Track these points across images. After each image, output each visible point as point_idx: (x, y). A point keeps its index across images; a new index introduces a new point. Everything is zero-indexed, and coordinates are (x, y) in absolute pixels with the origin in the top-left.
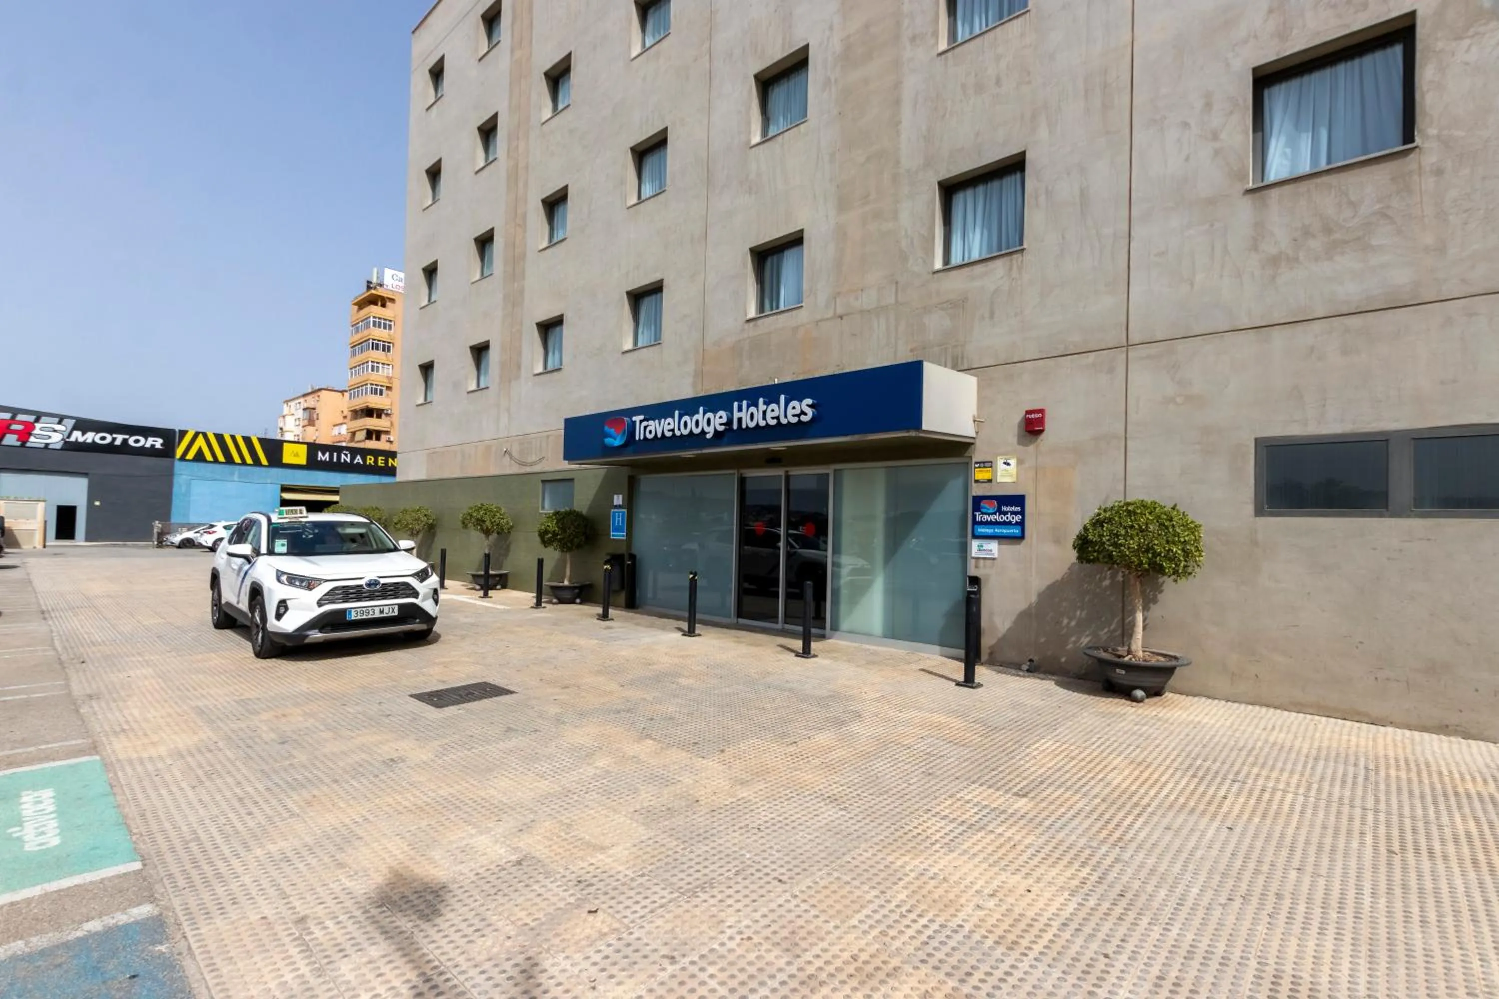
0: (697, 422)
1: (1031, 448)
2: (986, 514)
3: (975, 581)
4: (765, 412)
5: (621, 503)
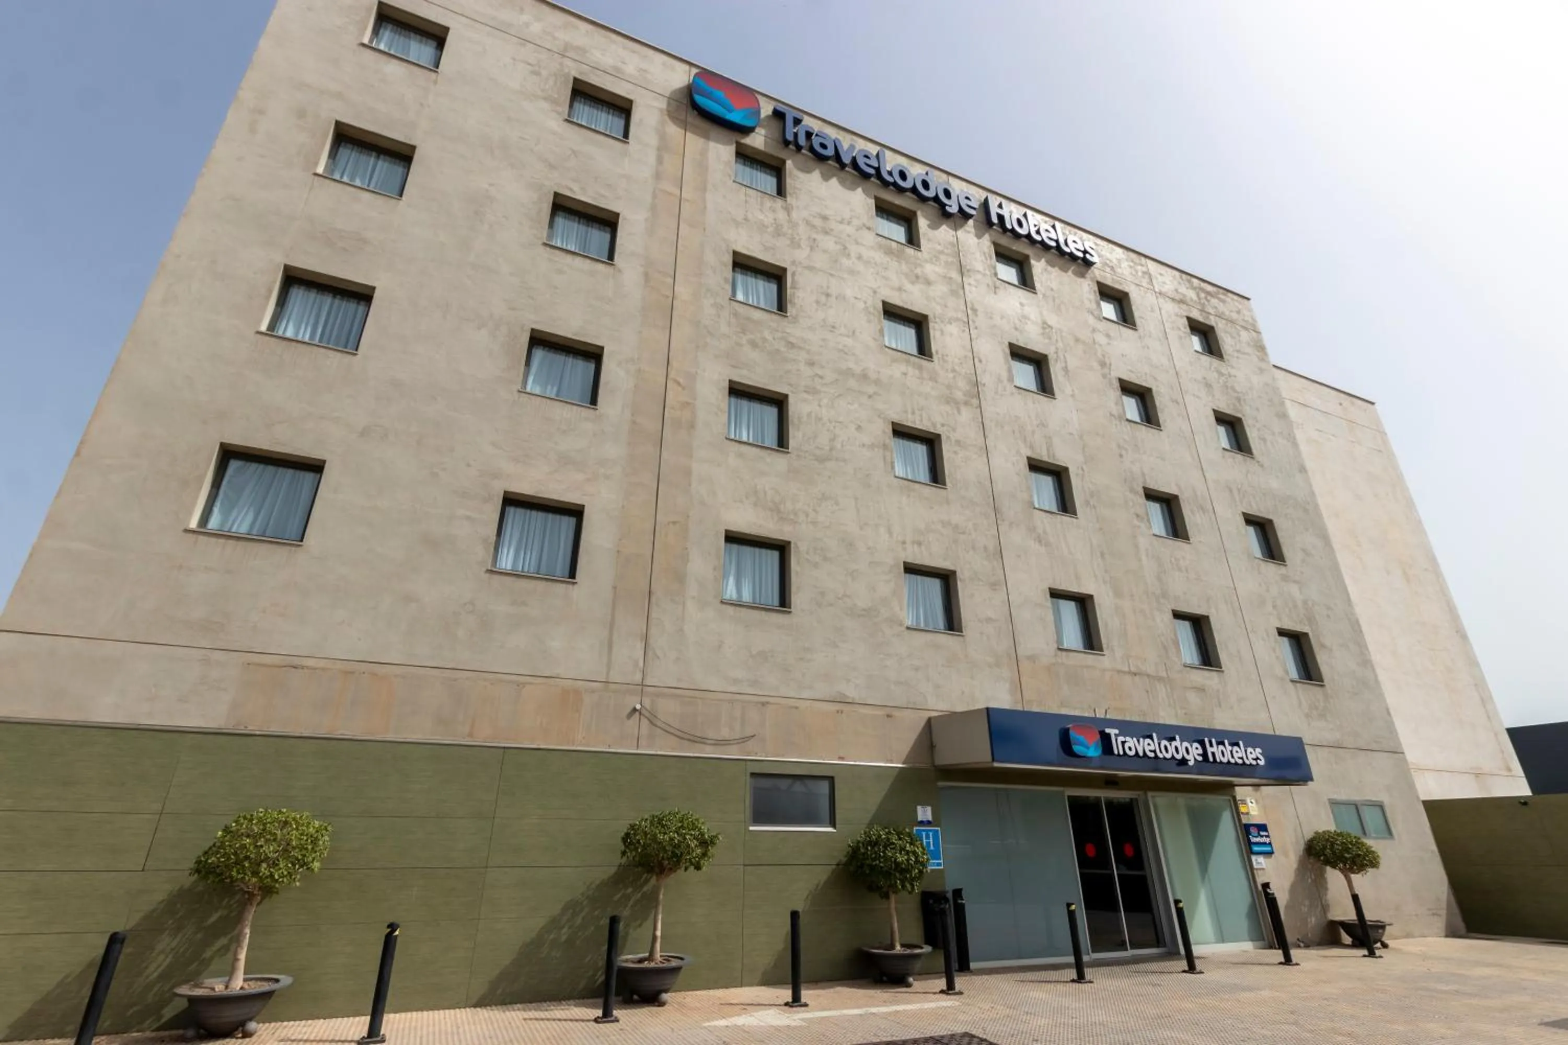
0: (1177, 749)
2: (1254, 837)
3: (1266, 886)
4: (1231, 752)
5: (930, 818)
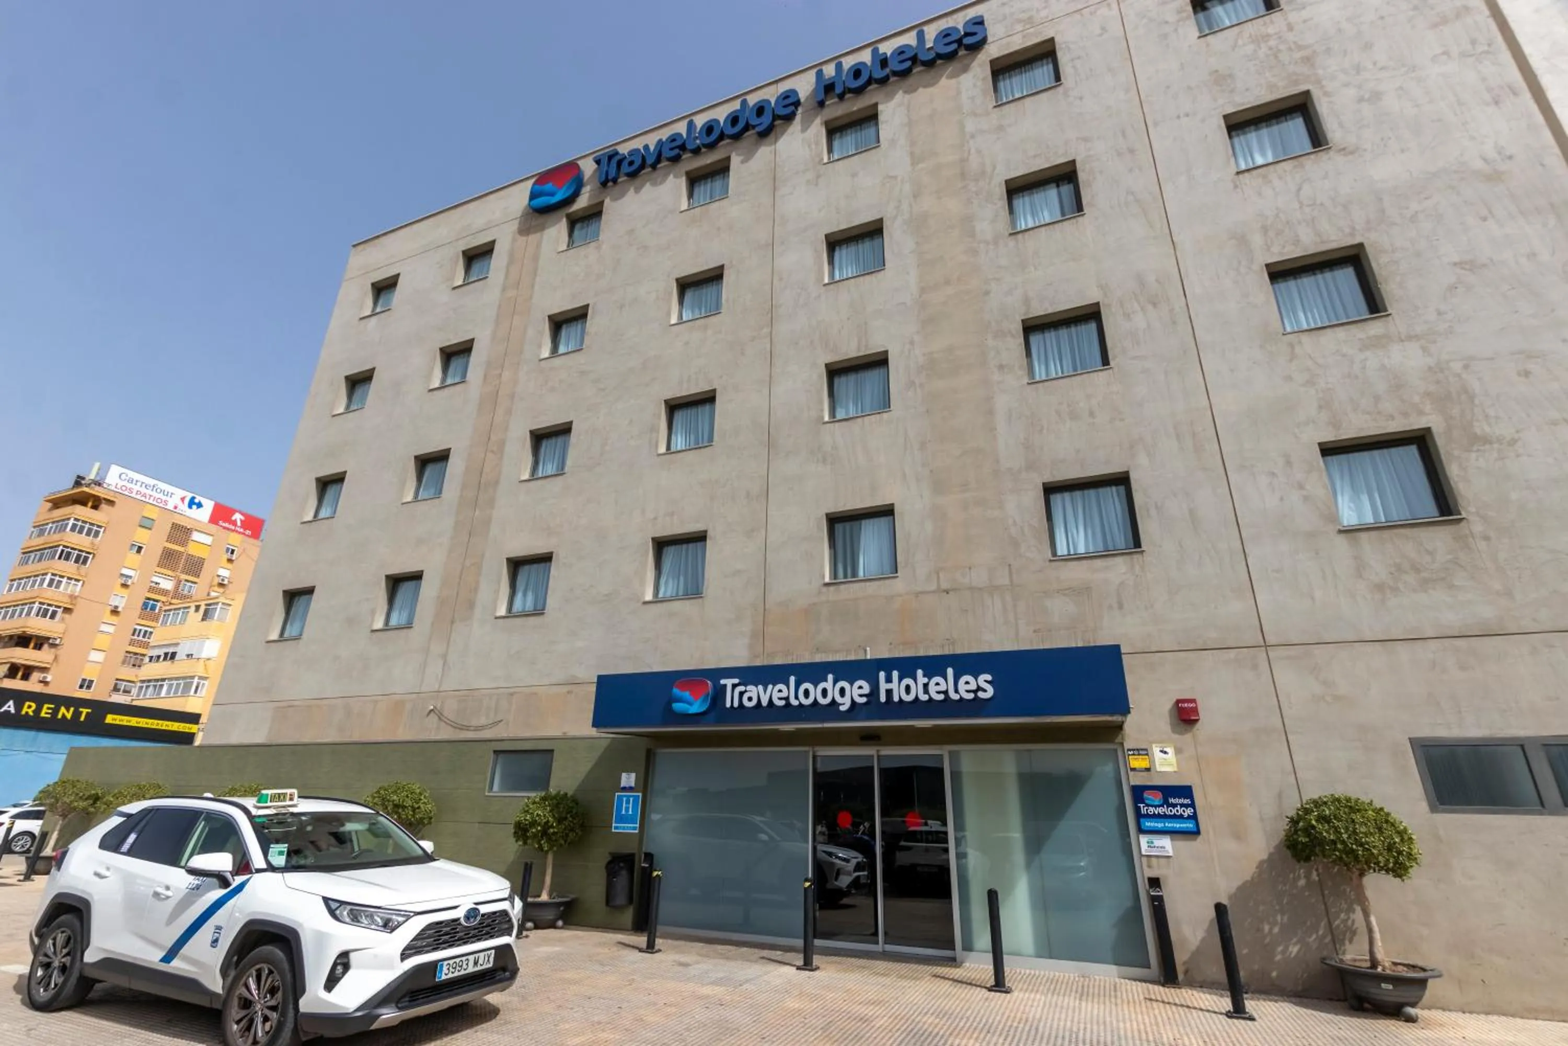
0: (825, 693)
1: (1188, 737)
2: (1152, 806)
3: (1155, 882)
4: (926, 686)
5: (633, 785)
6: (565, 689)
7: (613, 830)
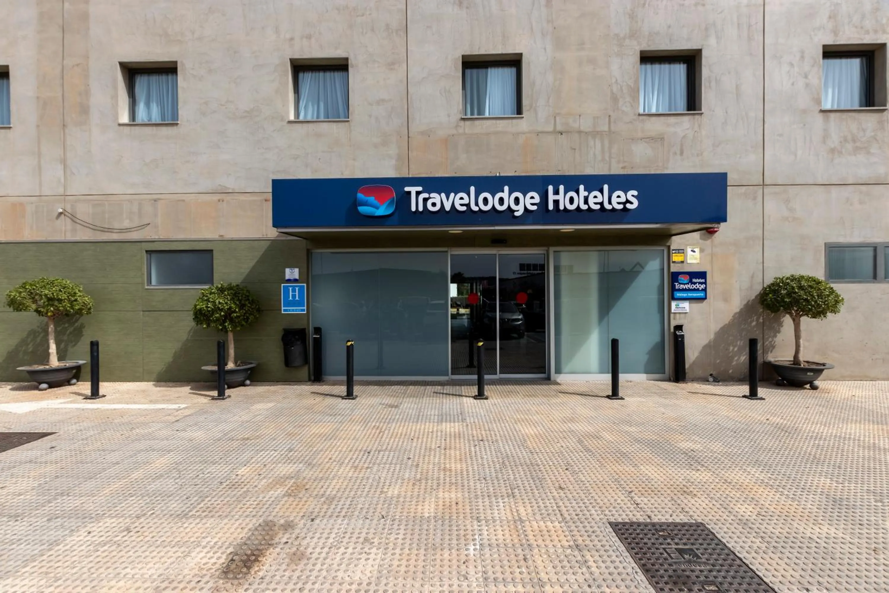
0: (501, 201)
1: (709, 242)
2: (682, 284)
3: (679, 328)
4: (586, 198)
5: (297, 277)
6: (216, 197)
7: (283, 312)
